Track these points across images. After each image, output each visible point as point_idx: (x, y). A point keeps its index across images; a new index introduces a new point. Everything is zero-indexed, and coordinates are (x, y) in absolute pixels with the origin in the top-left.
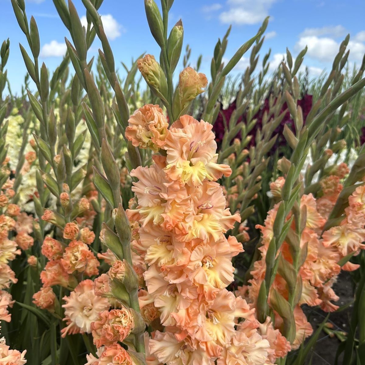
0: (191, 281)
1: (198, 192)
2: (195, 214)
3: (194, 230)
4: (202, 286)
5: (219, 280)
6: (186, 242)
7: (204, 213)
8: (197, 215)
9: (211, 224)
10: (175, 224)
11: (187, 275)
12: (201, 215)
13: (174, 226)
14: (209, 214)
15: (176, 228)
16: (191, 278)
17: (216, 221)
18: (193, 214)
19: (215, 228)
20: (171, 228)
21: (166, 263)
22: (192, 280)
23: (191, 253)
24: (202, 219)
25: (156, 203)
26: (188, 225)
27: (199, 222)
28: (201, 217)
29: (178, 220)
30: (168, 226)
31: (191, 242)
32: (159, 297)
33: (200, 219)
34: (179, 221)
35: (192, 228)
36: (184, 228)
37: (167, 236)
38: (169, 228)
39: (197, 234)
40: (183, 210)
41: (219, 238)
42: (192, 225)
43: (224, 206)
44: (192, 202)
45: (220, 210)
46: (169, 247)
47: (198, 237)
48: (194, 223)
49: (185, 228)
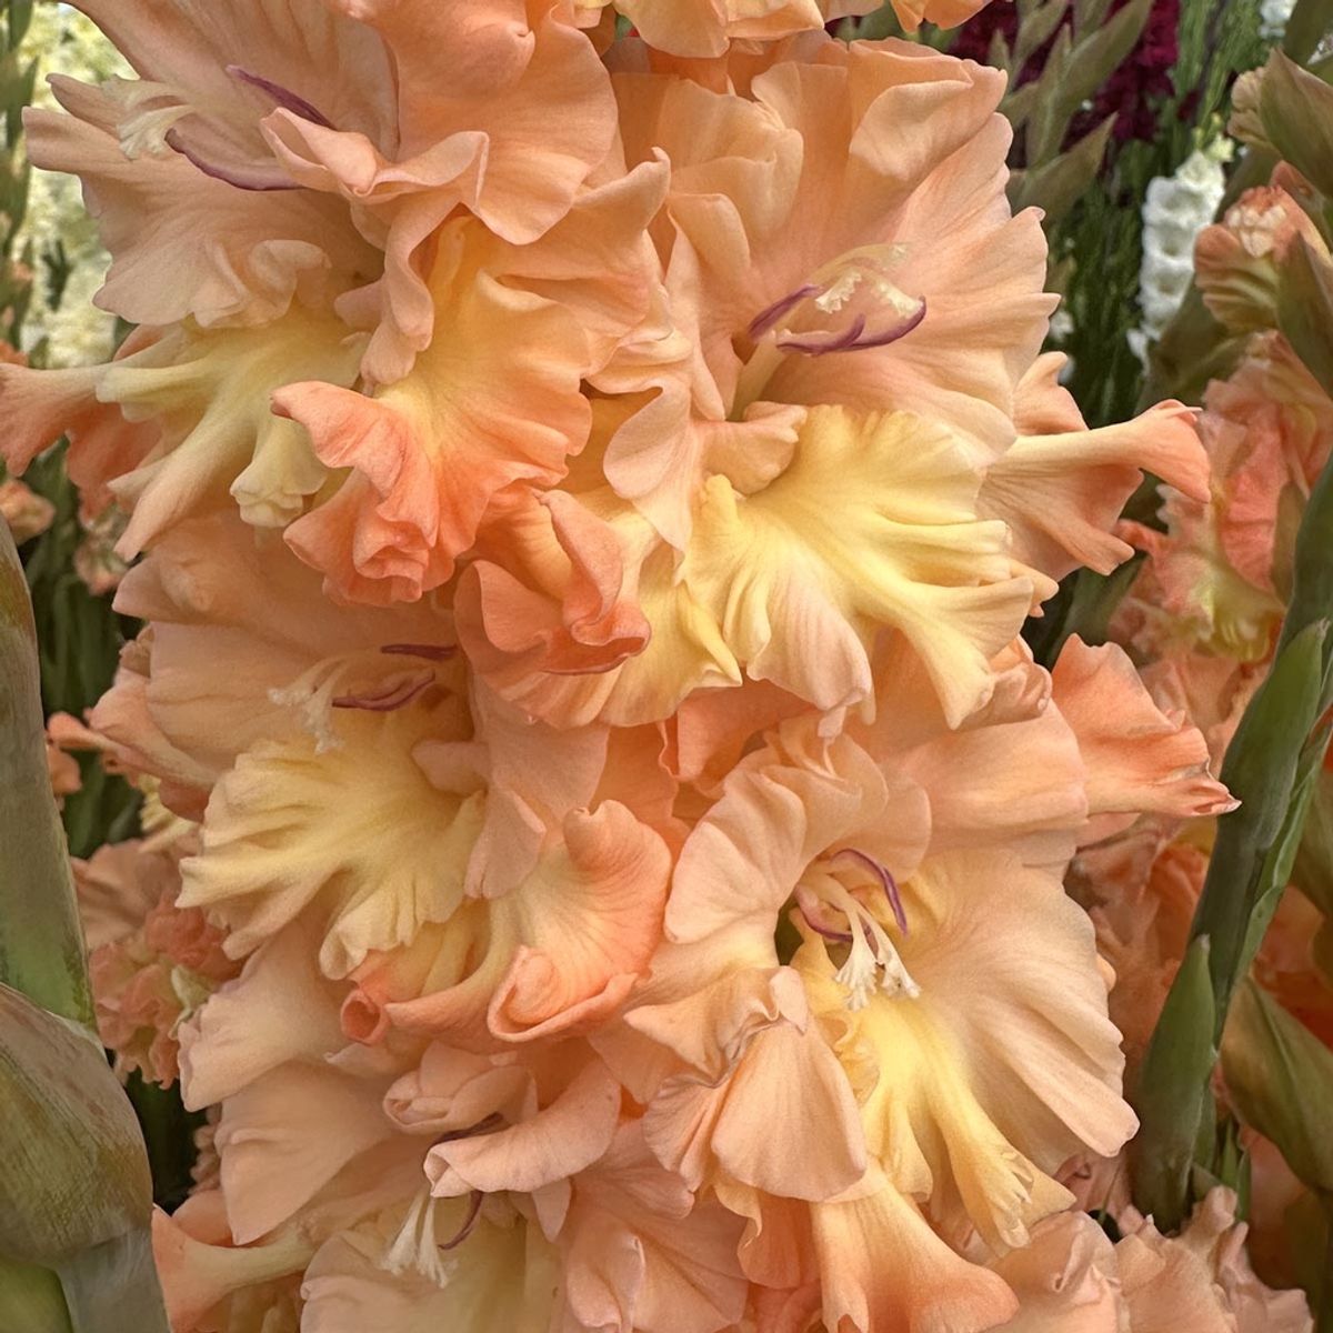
0: (675, 1177)
1: (759, 144)
2: (717, 403)
3: (705, 590)
4: (794, 1219)
5: (975, 1127)
6: (616, 732)
7: (809, 402)
8: (737, 415)
9: (891, 516)
10: (475, 516)
11: (625, 1093)
12: (783, 422)
13: (456, 547)
14: (868, 404)
15: (490, 575)
16: (672, 1141)
17: (948, 479)
18: (698, 415)
19: (936, 567)
20: (415, 573)
21: (401, 949)
22: (689, 1168)
23: (676, 847)
24: (795, 462)
25: (278, 282)
26: (633, 532)
27: (756, 494)
28: (773, 442)
29: (518, 470)
30: (371, 540)
31: (672, 724)
32: (352, 1238)
33: (771, 469)
34: (519, 485)
35: (685, 570)
36: (581, 578)
37: (408, 650)
38: (394, 568)
39: (738, 638)
40: (578, 353)
41: (991, 680)
42: (680, 535)
43: (1031, 321)
44: (683, 262)
45: (989, 366)
46: (445, 760)
47: (753, 674)
48: (700, 508)
49: (596, 567)
